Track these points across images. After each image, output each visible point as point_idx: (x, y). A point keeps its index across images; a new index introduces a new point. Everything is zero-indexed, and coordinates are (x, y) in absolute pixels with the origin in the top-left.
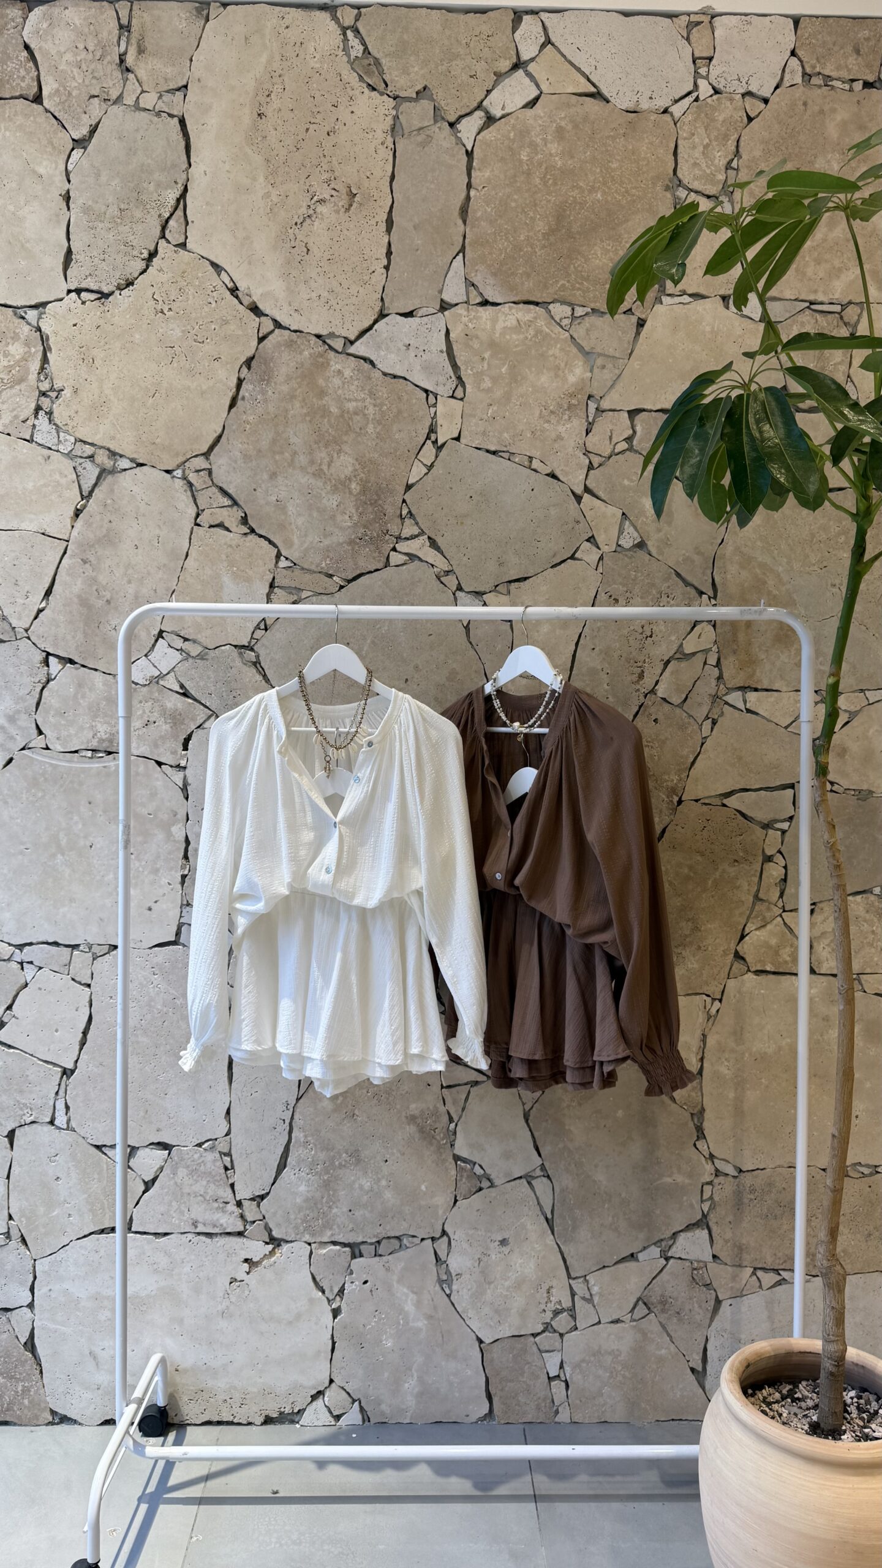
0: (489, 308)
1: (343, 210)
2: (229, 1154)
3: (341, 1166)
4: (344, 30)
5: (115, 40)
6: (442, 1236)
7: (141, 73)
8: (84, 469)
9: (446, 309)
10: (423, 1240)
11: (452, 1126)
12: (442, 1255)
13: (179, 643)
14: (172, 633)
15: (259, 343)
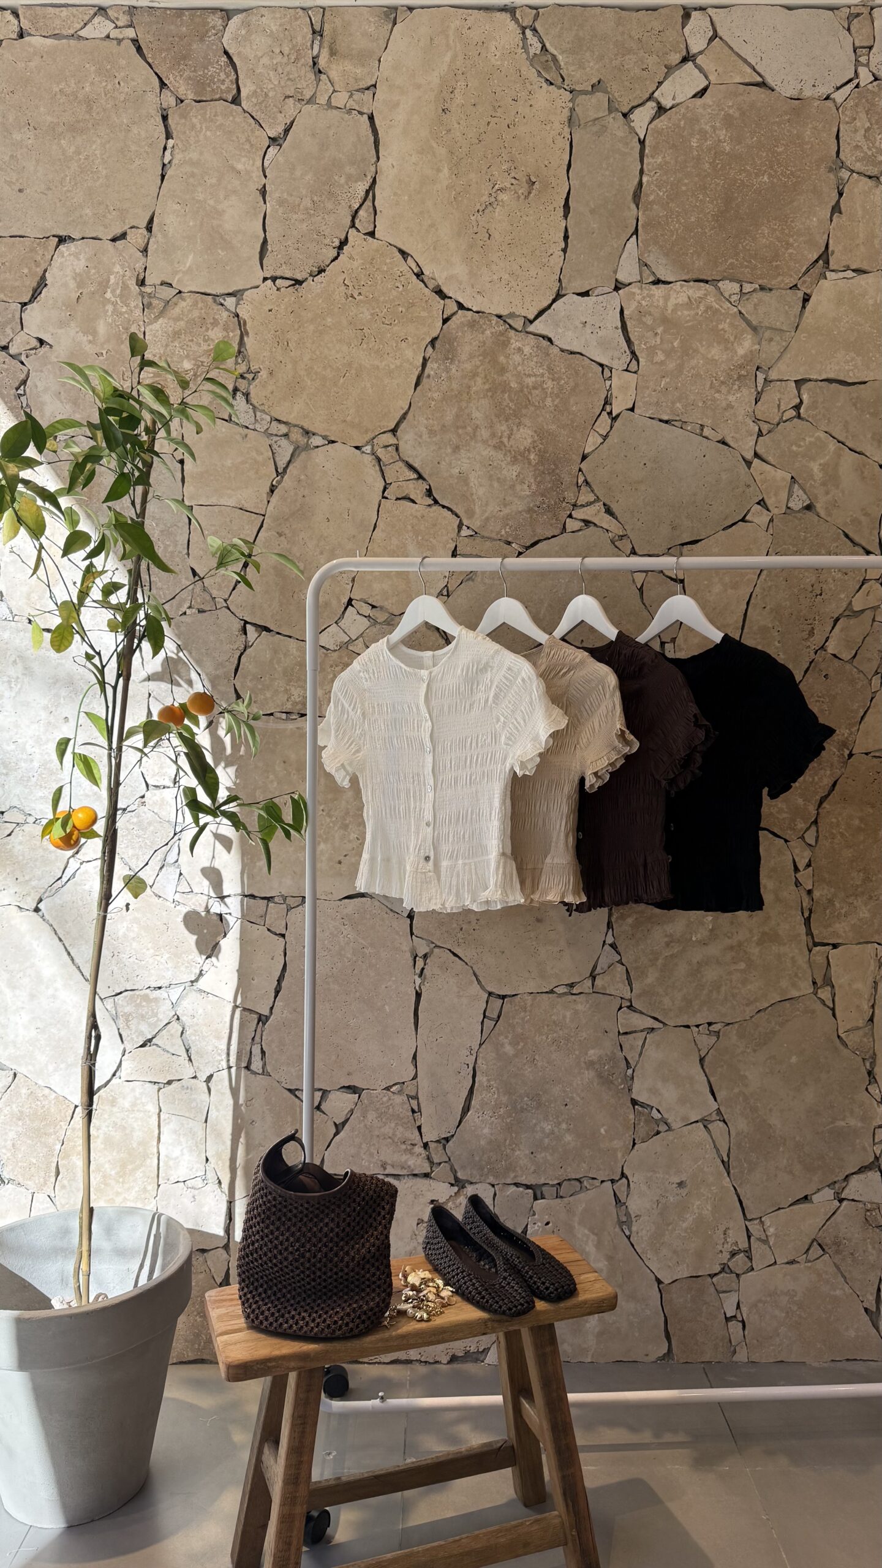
0: (661, 286)
1: (523, 197)
2: (416, 1098)
3: (522, 1110)
4: (524, 29)
5: (309, 44)
6: (620, 1179)
7: (334, 74)
8: (279, 446)
9: (620, 289)
10: (602, 1182)
11: (630, 1072)
12: (623, 1199)
13: (367, 610)
14: (361, 600)
15: (444, 324)
